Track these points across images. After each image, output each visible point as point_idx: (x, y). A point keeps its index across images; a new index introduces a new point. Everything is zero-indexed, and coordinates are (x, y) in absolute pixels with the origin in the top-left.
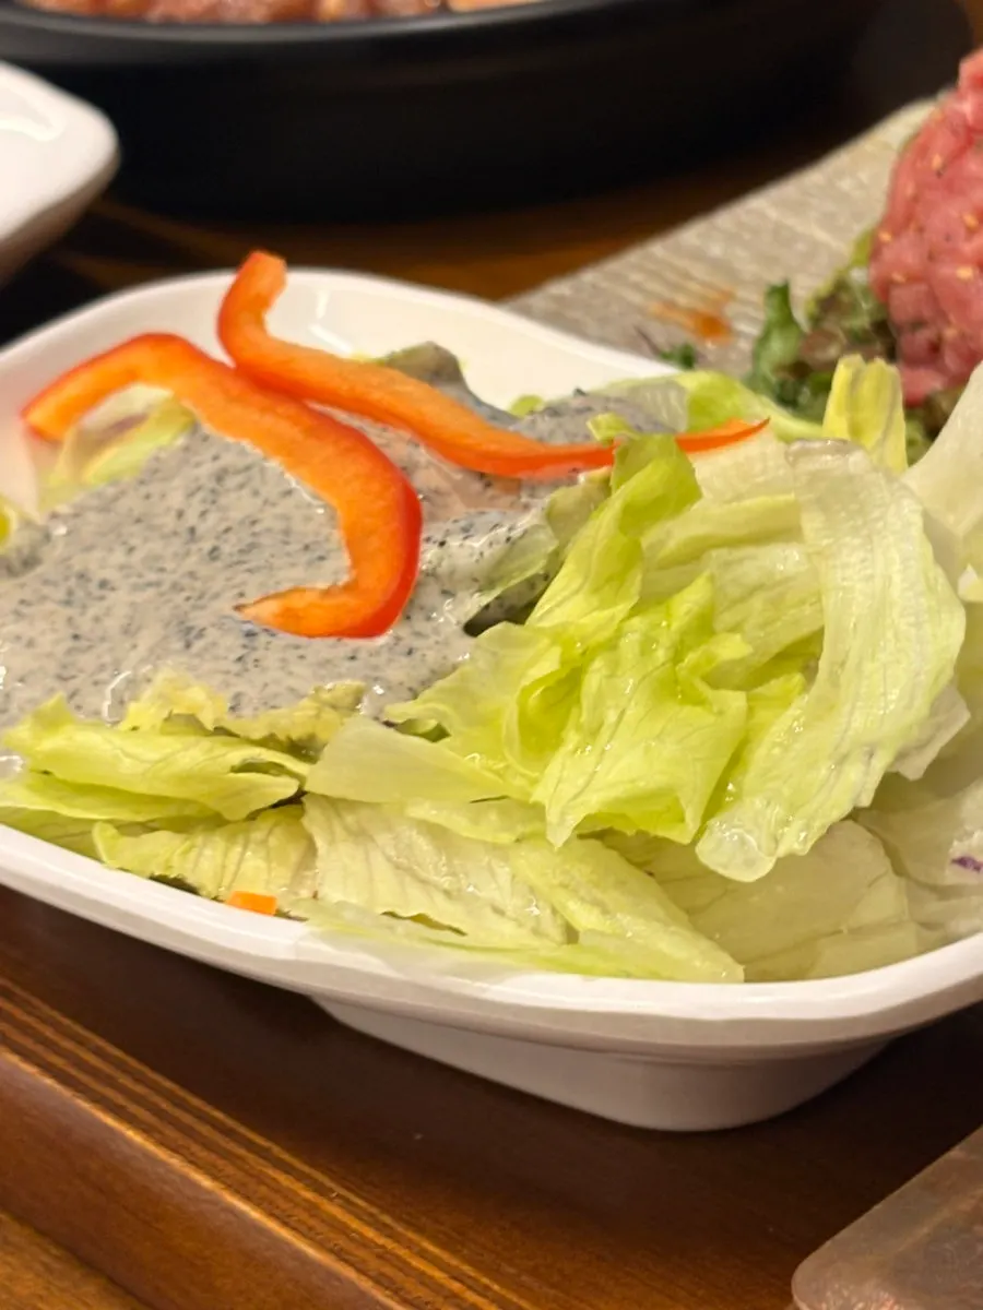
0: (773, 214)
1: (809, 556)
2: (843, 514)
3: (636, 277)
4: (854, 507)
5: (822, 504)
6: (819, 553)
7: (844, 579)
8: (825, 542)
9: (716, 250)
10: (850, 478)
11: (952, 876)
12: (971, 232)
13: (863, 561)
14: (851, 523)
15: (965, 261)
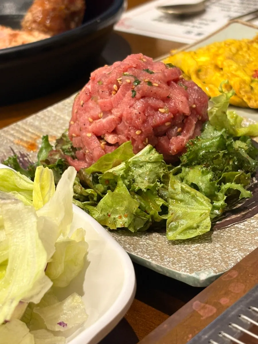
0: (55, 112)
1: (6, 235)
2: (16, 222)
3: (12, 132)
4: (19, 220)
5: (10, 219)
6: (9, 234)
7: (16, 242)
8: (12, 231)
9: (37, 123)
10: (18, 211)
11: (58, 328)
12: (91, 123)
13: (23, 236)
14: (19, 225)
15: (89, 132)
